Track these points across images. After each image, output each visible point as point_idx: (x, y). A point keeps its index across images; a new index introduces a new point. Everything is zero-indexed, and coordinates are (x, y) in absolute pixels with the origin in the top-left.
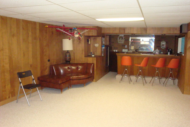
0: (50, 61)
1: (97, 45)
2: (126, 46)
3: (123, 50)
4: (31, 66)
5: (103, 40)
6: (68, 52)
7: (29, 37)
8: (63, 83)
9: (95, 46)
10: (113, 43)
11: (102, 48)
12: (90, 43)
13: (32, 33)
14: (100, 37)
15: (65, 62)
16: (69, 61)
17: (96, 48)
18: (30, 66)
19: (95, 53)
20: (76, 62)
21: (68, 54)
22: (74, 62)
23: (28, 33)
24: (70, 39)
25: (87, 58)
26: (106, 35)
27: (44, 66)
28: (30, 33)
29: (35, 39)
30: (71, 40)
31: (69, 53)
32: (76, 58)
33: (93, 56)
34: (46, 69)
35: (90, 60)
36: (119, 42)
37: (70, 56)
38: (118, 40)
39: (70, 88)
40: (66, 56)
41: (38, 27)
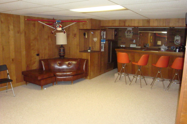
0: (39, 55)
1: (95, 39)
2: (134, 41)
3: (131, 45)
4: (13, 60)
5: (103, 34)
6: (62, 46)
7: (9, 30)
8: (43, 79)
9: (93, 41)
10: (121, 37)
11: (102, 43)
12: (86, 37)
13: (14, 26)
14: (99, 31)
15: (59, 57)
16: (63, 56)
17: (95, 42)
18: (11, 60)
19: (94, 48)
20: (71, 57)
21: (62, 49)
22: (69, 57)
23: (9, 27)
24: (64, 33)
25: (81, 53)
26: (108, 28)
27: (31, 61)
28: (11, 27)
29: (18, 33)
30: (66, 33)
31: (64, 47)
32: (71, 53)
33: (89, 51)
34: (34, 63)
35: (85, 56)
36: (126, 36)
37: (64, 50)
38: (126, 34)
39: (56, 85)
40: (60, 51)
41: (22, 21)
